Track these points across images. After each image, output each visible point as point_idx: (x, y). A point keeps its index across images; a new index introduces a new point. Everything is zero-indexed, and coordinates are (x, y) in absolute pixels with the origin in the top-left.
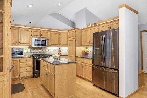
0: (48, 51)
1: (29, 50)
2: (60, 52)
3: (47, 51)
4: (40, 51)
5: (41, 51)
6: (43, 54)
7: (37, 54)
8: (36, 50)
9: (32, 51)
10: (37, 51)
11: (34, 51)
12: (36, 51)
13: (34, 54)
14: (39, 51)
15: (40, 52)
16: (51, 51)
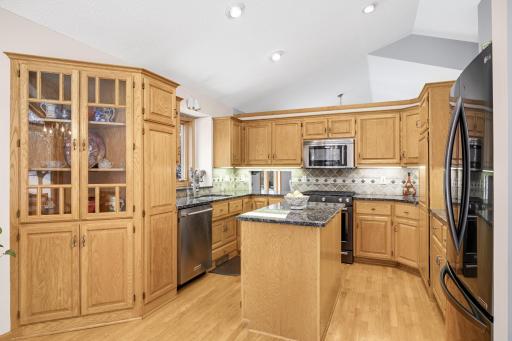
0: (363, 182)
1: (304, 179)
2: (412, 186)
3: (358, 181)
4: (335, 181)
5: (339, 181)
6: (344, 190)
7: (326, 189)
8: (324, 179)
9: (313, 180)
10: (326, 181)
11: (317, 180)
12: (322, 180)
13: (317, 189)
14: (331, 181)
15: (335, 186)
16: (373, 182)
